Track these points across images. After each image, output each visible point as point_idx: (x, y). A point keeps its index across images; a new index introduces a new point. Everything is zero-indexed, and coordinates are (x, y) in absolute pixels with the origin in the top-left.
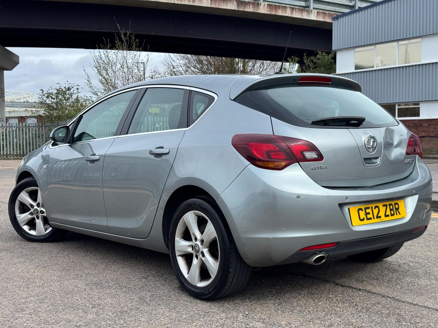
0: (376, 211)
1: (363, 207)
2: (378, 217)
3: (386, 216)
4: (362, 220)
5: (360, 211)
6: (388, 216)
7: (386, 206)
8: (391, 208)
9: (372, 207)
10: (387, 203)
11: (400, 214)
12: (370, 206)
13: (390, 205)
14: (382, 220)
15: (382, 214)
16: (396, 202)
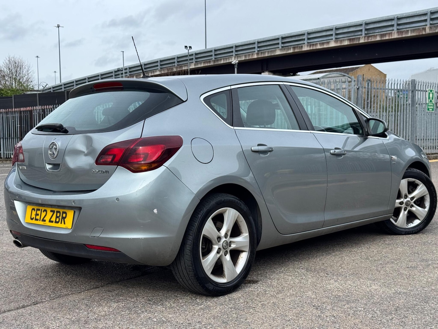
0: (43, 214)
1: (36, 208)
4: (32, 219)
6: (52, 222)
7: (53, 212)
8: (58, 215)
9: (42, 210)
10: (56, 210)
11: (64, 223)
12: (40, 208)
13: (57, 212)
14: (46, 224)
15: (47, 219)
16: (65, 211)
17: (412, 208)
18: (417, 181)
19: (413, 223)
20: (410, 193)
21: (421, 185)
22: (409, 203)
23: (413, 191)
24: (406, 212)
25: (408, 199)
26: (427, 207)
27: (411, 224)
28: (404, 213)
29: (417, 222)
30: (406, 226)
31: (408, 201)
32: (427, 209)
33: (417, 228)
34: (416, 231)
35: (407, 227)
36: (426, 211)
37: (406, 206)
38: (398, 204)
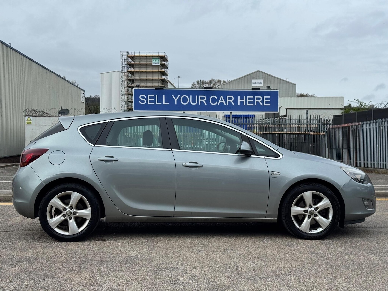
17: (316, 217)
18: (322, 195)
19: (316, 230)
20: (315, 204)
21: (325, 198)
22: (312, 212)
23: (318, 203)
24: (310, 220)
25: (313, 209)
26: (330, 218)
28: (308, 220)
29: (320, 230)
30: (310, 231)
31: (312, 210)
33: (319, 235)
35: (310, 232)
36: (329, 221)
37: (310, 215)
38: (303, 211)
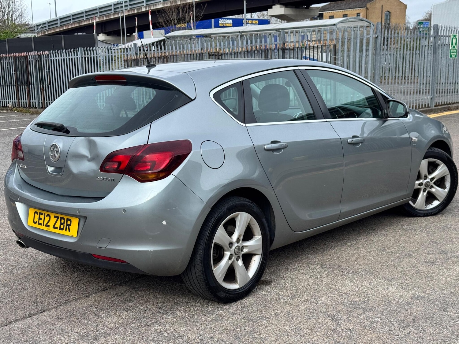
0: (47, 219)
1: (39, 211)
2: (47, 226)
3: (54, 227)
4: (35, 223)
5: (36, 214)
6: (56, 228)
7: (57, 218)
8: (63, 221)
9: (45, 214)
10: (60, 216)
11: (69, 231)
12: (44, 212)
13: (62, 218)
14: (50, 229)
15: (51, 224)
16: (69, 218)
17: (432, 189)
18: (438, 161)
19: (432, 204)
20: (430, 173)
21: (442, 165)
22: (428, 184)
23: (433, 171)
24: (425, 194)
25: (428, 180)
26: (447, 188)
27: (430, 205)
28: (423, 194)
29: (436, 203)
30: (425, 207)
31: (428, 182)
32: (447, 190)
33: (436, 209)
34: (435, 212)
35: (425, 209)
36: (446, 192)
37: (425, 188)
